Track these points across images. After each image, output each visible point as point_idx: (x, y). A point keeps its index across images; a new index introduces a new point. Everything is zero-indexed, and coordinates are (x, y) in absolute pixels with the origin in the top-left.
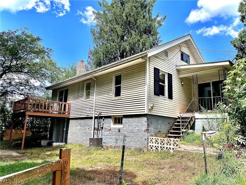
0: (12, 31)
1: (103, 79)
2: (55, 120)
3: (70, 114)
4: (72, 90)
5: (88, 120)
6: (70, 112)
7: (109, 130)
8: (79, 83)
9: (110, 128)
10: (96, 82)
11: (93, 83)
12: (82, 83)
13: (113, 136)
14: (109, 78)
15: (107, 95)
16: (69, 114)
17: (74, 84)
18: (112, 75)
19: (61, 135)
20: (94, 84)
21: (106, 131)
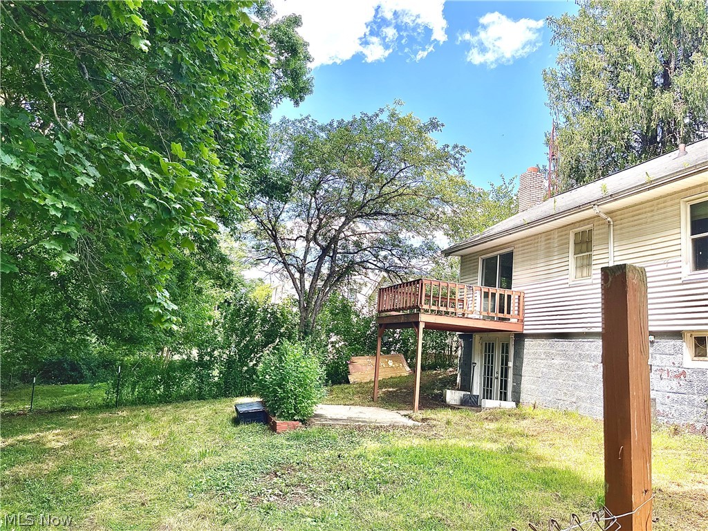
0: (370, 115)
1: (640, 217)
2: (477, 337)
3: (526, 323)
4: (525, 255)
5: (591, 340)
6: (524, 318)
7: (675, 376)
8: (548, 233)
9: (681, 370)
10: (612, 226)
11: (603, 231)
12: (560, 234)
13: (695, 397)
14: (664, 213)
15: (665, 266)
16: (522, 321)
17: (530, 238)
18: (677, 201)
19: (497, 378)
20: (604, 233)
21: (665, 376)
